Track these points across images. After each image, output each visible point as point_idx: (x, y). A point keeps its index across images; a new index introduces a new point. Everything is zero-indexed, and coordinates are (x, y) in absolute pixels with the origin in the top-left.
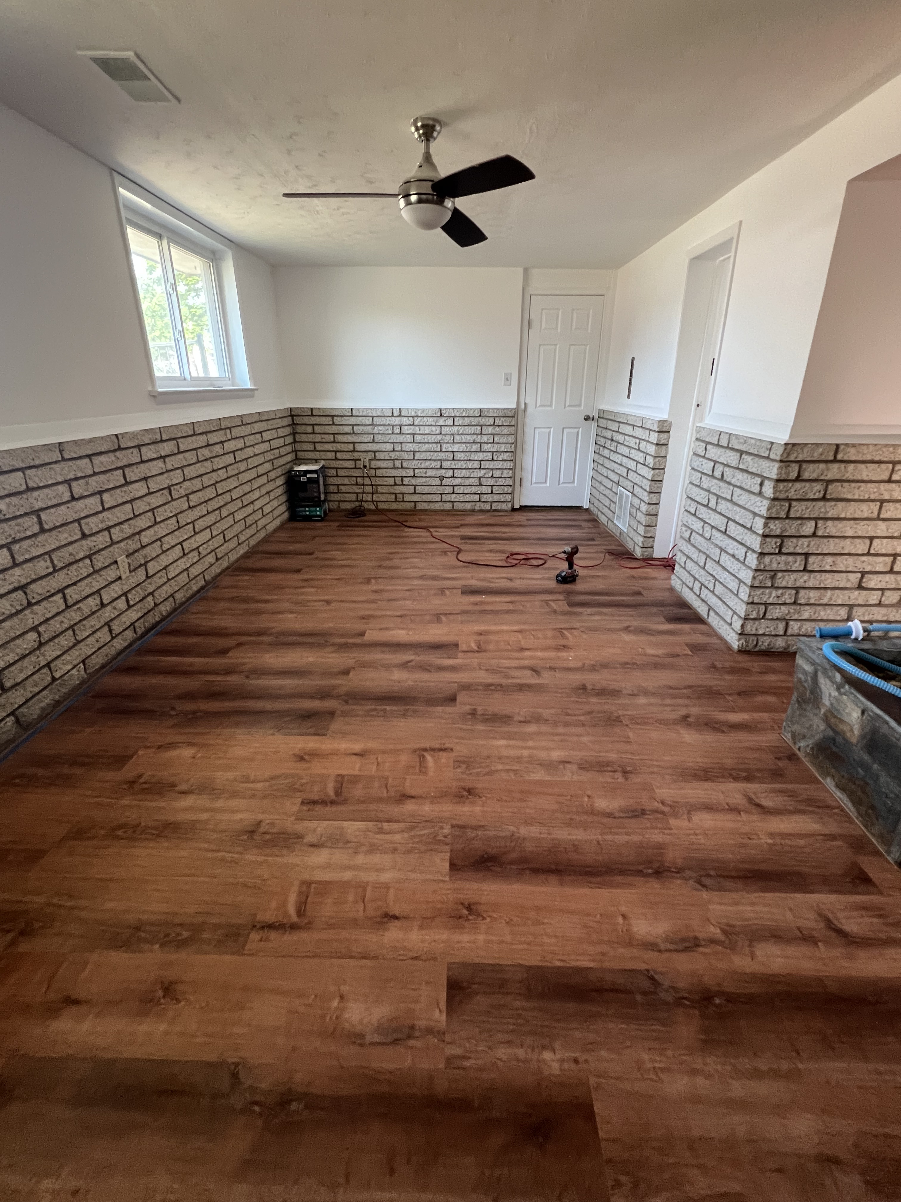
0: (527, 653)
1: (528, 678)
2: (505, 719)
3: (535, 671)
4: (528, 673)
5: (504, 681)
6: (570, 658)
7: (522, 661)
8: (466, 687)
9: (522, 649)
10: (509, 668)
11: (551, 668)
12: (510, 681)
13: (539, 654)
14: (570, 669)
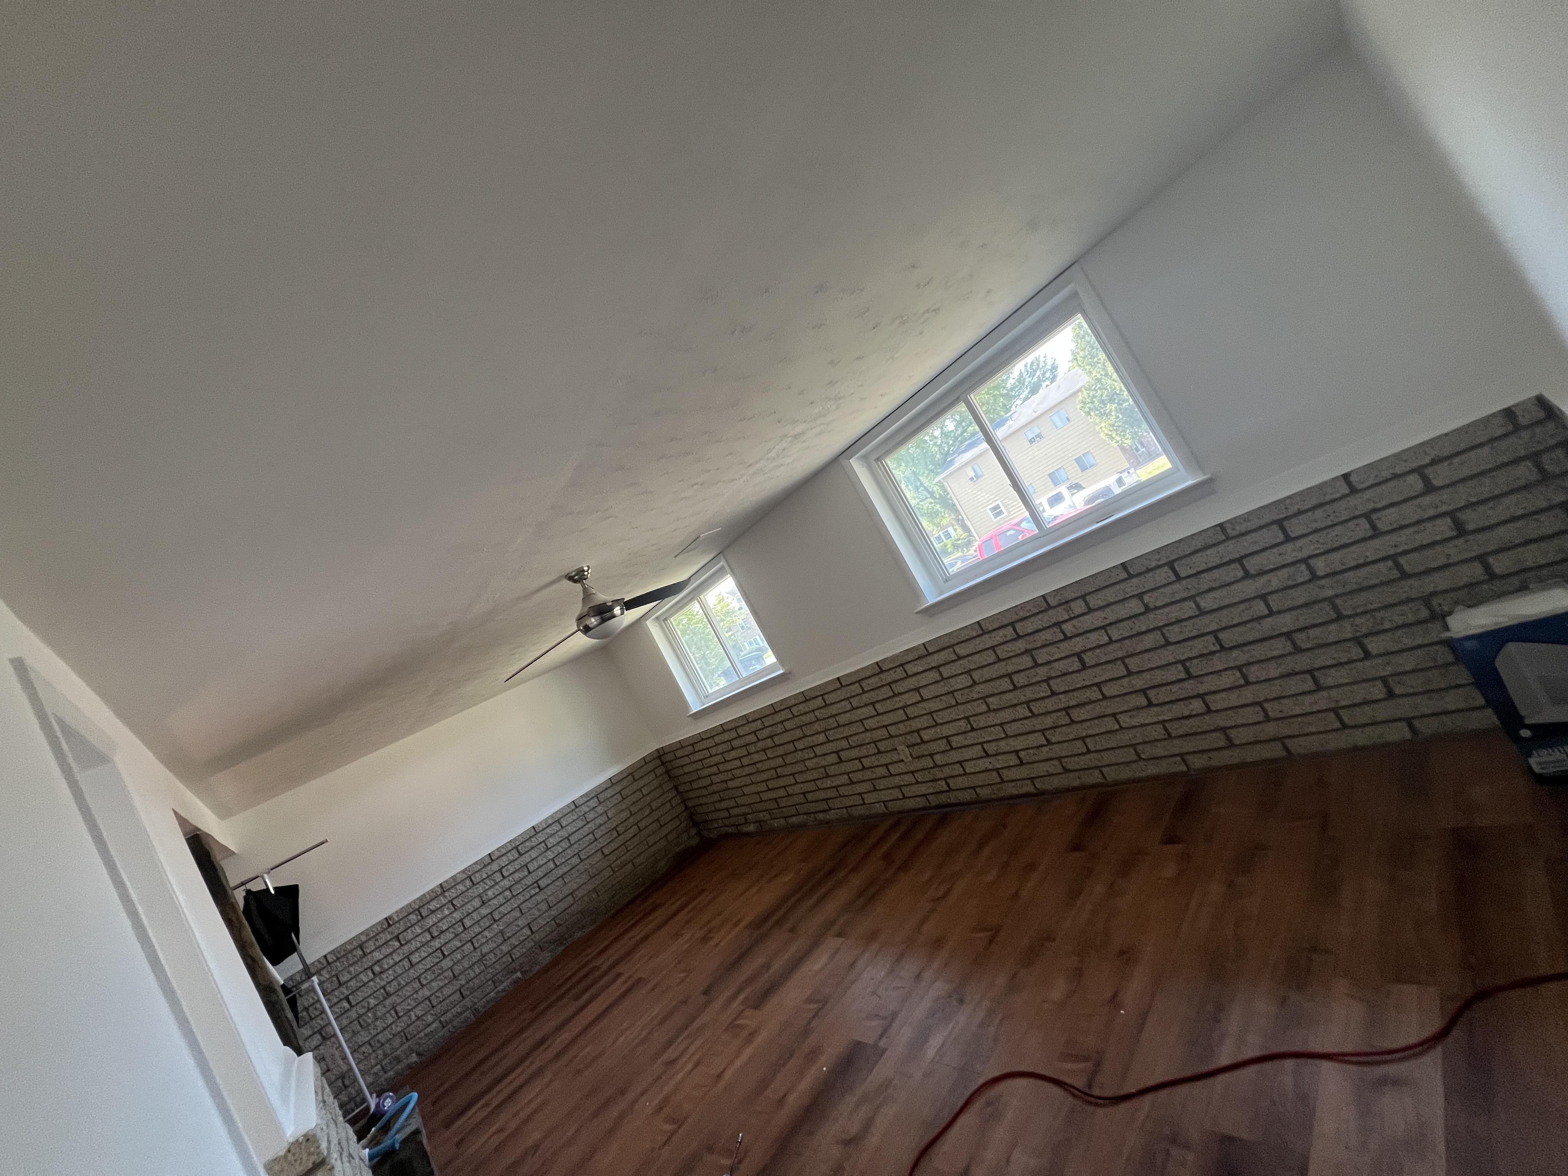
0: (689, 1066)
1: (671, 1053)
2: (661, 1023)
3: (671, 1063)
4: (674, 1056)
5: (687, 1032)
6: (648, 1104)
7: (688, 1056)
8: (706, 1005)
9: (696, 1065)
10: (692, 1042)
11: (660, 1077)
12: (684, 1036)
13: (679, 1077)
14: (642, 1094)
